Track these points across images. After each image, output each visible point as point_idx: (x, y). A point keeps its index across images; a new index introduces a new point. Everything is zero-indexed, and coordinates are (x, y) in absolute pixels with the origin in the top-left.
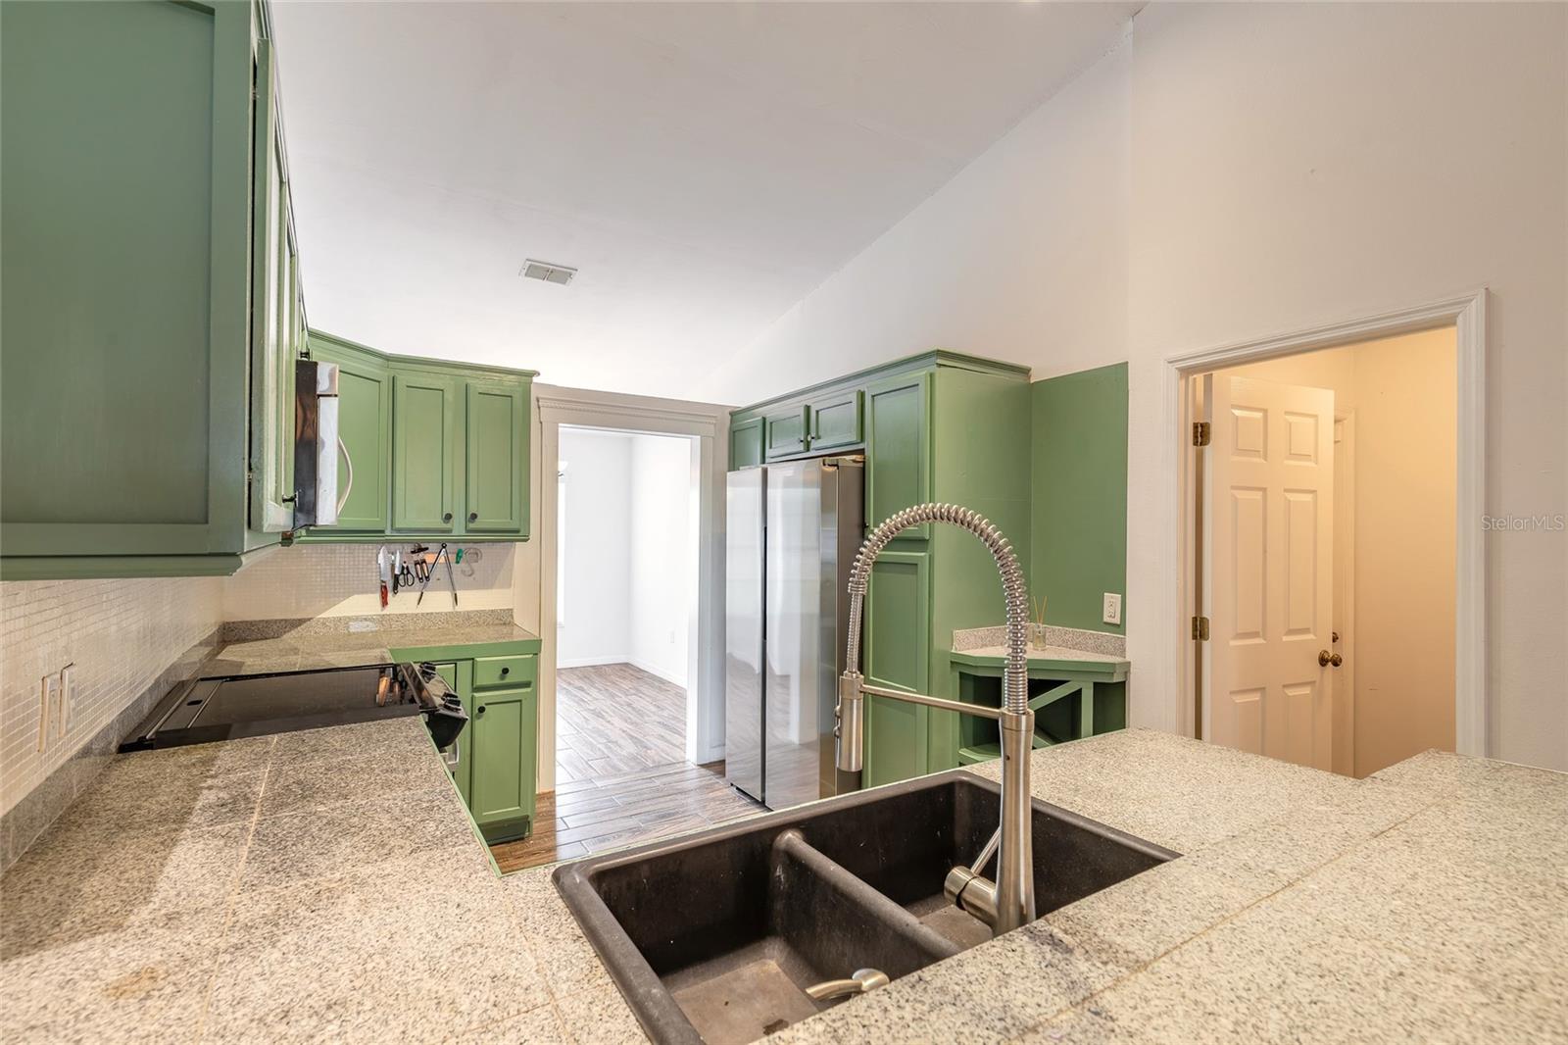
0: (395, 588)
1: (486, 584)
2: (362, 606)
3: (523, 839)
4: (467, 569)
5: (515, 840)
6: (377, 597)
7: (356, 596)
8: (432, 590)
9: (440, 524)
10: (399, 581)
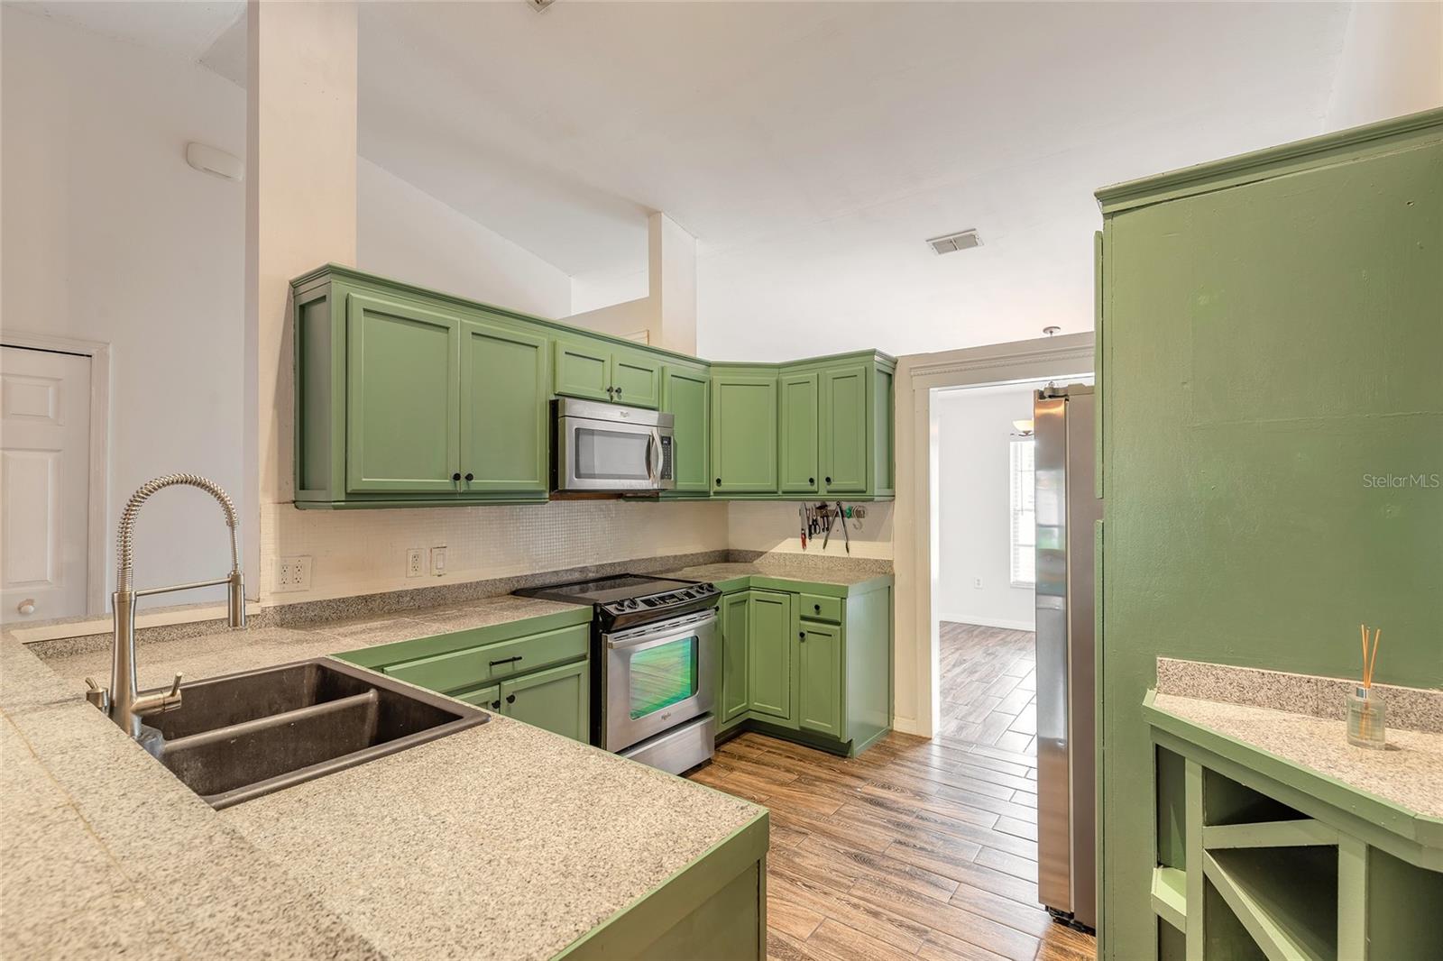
0: (810, 534)
1: (870, 537)
2: (791, 546)
3: (845, 757)
4: (856, 523)
5: (839, 756)
6: (799, 541)
7: (789, 539)
8: (831, 539)
9: (808, 487)
10: (811, 530)
